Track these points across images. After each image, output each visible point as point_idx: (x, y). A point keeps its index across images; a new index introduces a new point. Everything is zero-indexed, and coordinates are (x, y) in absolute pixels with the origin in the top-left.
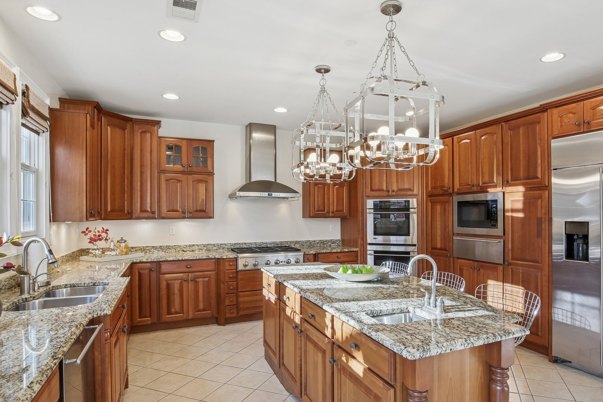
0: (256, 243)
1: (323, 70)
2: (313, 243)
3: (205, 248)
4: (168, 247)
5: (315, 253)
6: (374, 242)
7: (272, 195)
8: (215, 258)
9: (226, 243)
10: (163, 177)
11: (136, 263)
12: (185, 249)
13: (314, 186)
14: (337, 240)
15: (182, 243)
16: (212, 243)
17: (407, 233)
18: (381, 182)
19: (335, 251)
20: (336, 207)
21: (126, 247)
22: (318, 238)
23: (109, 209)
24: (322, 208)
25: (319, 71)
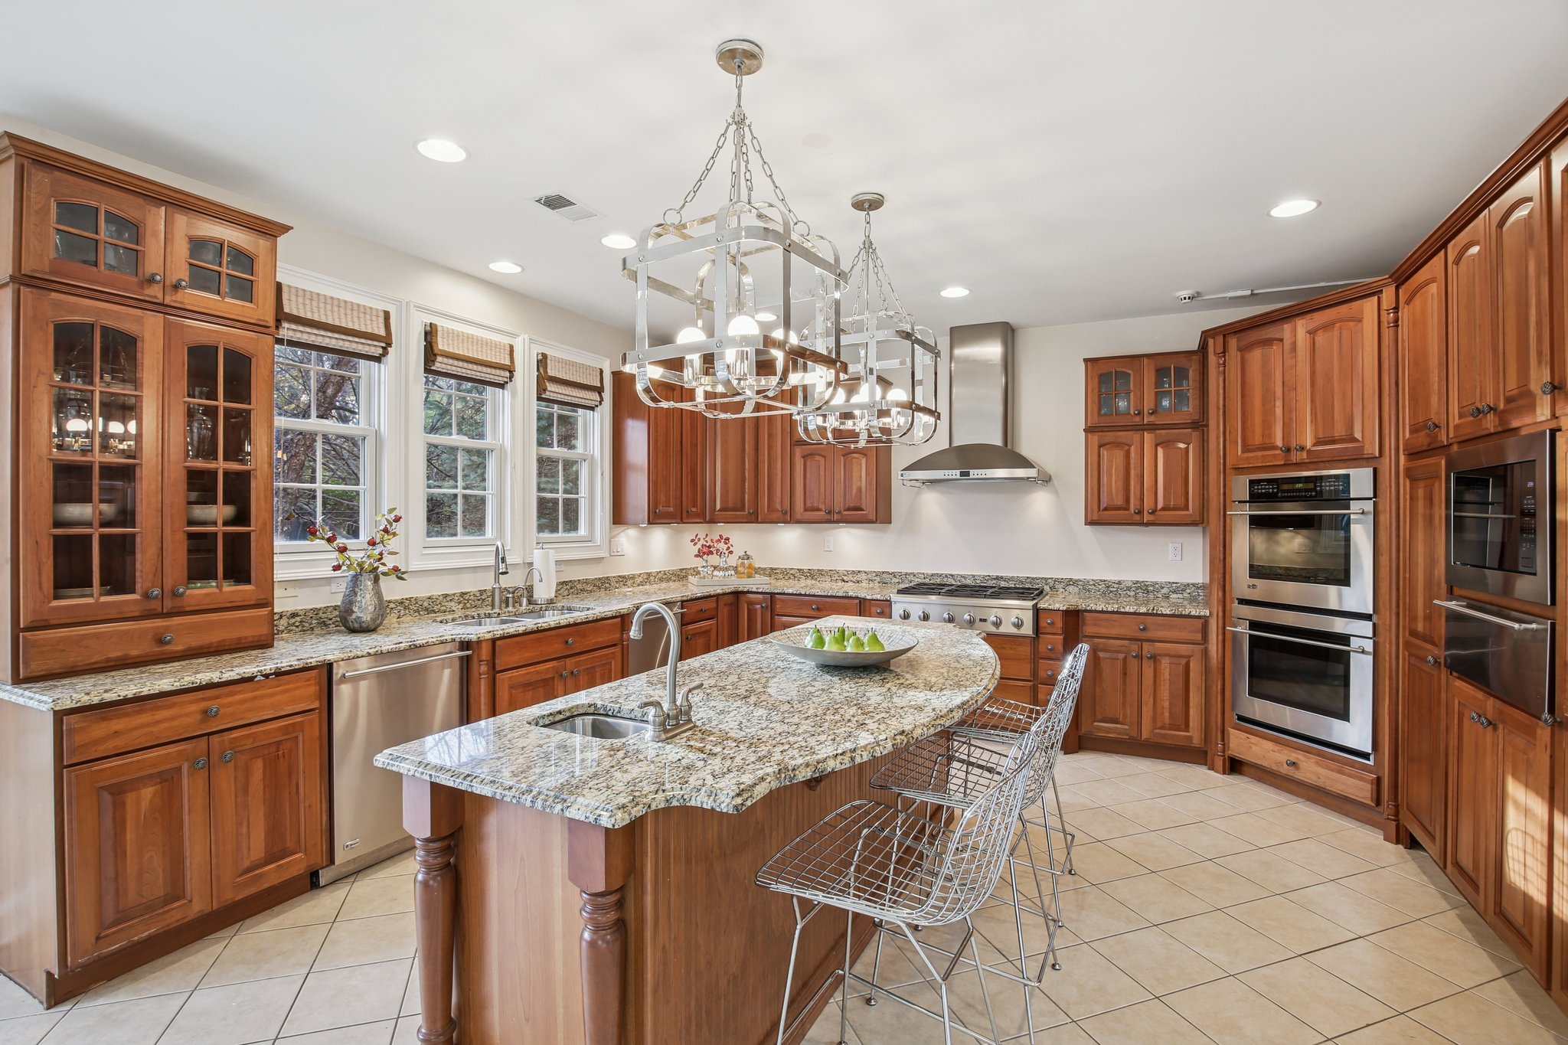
0: (974, 576)
1: (869, 204)
2: (1116, 586)
3: (878, 579)
4: (821, 572)
5: (1065, 608)
6: (1249, 595)
7: (968, 474)
8: (857, 598)
9: (916, 572)
10: (798, 451)
11: (743, 592)
12: (845, 578)
13: (1096, 447)
14: (1188, 585)
15: (842, 567)
16: (891, 571)
17: (1342, 577)
18: (1267, 426)
19: (1132, 610)
20: (1164, 499)
21: (750, 566)
22: (1129, 576)
23: (718, 507)
24: (1119, 501)
25: (858, 205)
